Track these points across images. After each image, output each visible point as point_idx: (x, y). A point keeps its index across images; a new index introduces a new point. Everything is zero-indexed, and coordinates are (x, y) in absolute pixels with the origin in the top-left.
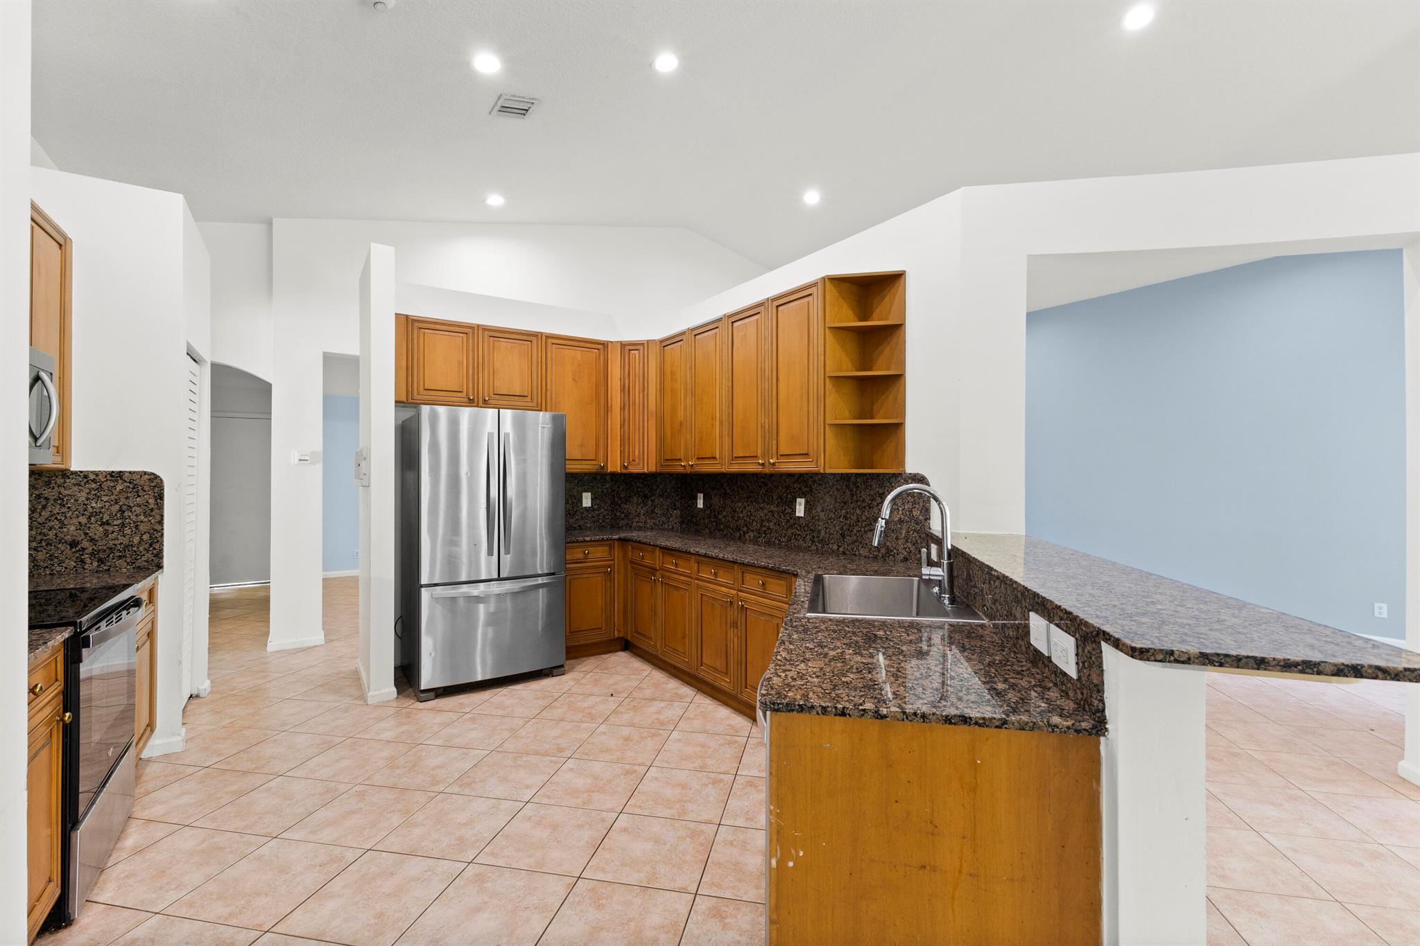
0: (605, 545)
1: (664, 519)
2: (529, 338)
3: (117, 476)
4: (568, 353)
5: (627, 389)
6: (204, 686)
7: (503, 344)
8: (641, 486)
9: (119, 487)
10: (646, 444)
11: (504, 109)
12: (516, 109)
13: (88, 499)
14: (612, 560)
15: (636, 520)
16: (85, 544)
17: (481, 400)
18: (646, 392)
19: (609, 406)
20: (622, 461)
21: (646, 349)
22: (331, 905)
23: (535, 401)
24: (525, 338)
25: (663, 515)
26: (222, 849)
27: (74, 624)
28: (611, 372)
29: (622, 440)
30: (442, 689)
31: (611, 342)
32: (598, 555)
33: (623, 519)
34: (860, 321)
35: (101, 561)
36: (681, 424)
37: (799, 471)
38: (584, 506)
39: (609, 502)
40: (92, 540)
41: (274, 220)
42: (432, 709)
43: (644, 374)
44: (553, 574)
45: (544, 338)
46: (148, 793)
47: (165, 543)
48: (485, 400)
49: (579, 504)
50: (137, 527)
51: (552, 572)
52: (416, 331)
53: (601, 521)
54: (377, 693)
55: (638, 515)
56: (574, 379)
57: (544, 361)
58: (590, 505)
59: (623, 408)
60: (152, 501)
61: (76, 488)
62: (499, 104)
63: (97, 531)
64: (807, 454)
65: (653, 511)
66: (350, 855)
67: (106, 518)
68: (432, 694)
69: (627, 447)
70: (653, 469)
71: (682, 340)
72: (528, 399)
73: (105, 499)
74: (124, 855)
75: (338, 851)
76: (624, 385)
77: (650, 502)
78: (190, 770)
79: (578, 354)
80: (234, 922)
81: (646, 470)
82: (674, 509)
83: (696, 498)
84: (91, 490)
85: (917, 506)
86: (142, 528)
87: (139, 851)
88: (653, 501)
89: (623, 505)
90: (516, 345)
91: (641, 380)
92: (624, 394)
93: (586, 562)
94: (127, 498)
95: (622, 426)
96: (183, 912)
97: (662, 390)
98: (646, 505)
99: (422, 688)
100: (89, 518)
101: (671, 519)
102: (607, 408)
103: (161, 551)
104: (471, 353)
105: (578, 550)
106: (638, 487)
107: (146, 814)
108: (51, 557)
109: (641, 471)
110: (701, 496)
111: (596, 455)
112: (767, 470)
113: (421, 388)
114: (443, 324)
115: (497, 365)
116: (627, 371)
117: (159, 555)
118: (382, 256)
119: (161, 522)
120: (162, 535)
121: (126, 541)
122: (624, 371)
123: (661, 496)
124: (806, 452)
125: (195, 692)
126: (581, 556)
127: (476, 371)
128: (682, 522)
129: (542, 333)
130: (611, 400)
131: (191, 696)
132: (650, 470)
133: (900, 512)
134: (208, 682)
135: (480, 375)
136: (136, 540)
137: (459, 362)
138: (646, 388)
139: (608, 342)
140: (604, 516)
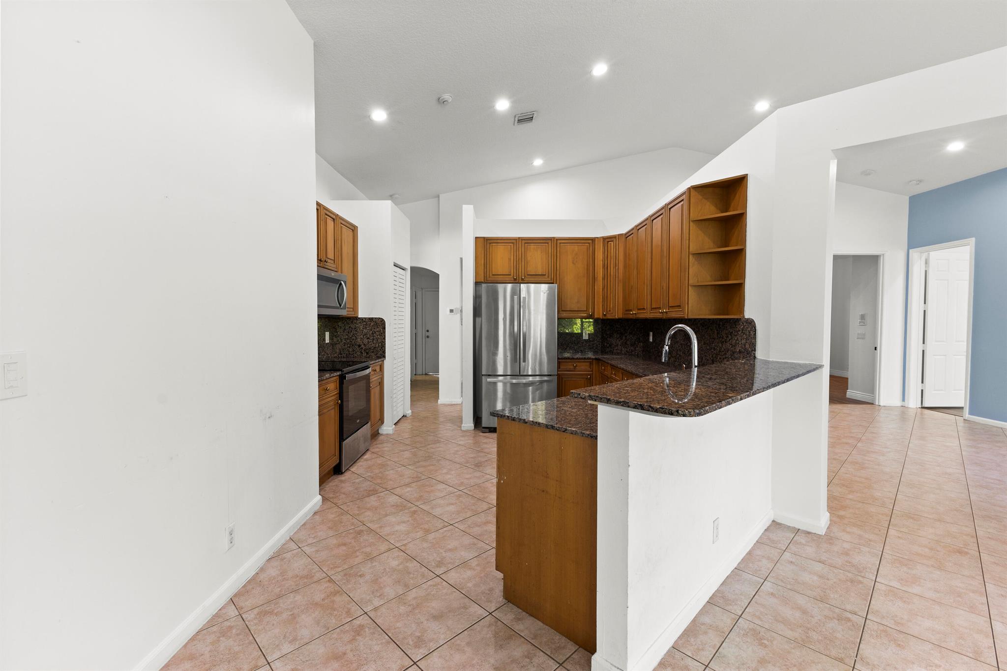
0: (588, 362)
1: (632, 348)
2: (546, 242)
3: (371, 319)
4: (569, 247)
5: (606, 266)
6: (409, 412)
7: (532, 246)
8: (619, 327)
9: (372, 324)
10: (617, 300)
11: (520, 121)
12: (525, 119)
13: (363, 328)
14: (591, 371)
15: (616, 348)
16: (363, 346)
17: (520, 279)
18: (617, 268)
19: (596, 276)
20: (603, 311)
21: (617, 240)
22: (409, 489)
23: (550, 277)
24: (544, 241)
25: (632, 345)
26: (388, 465)
27: (341, 370)
28: (597, 256)
29: (603, 298)
30: (493, 429)
31: (597, 238)
32: (583, 367)
33: (608, 348)
34: (722, 212)
35: (367, 353)
36: (632, 287)
37: (681, 317)
38: (584, 338)
39: (600, 336)
40: (364, 345)
41: (440, 195)
42: (485, 436)
43: (616, 256)
44: (550, 375)
45: (555, 240)
46: (376, 444)
47: (386, 347)
48: (522, 279)
49: (581, 337)
50: (377, 340)
51: (549, 374)
52: (488, 245)
53: (595, 348)
54: (465, 425)
55: (617, 345)
56: (573, 263)
57: (555, 254)
58: (588, 338)
59: (604, 279)
60: (381, 330)
61: (360, 324)
62: (517, 119)
63: (366, 341)
64: (680, 306)
65: (626, 343)
66: (423, 477)
67: (368, 336)
68: (487, 430)
69: (606, 302)
70: (621, 316)
71: (632, 234)
72: (546, 276)
73: (368, 328)
74: (362, 460)
75: (420, 475)
76: (605, 263)
77: (624, 338)
78: (391, 440)
79: (576, 248)
80: (381, 485)
81: (616, 317)
82: (639, 342)
83: (649, 335)
84: (364, 325)
85: (748, 341)
86: (379, 341)
87: (366, 460)
88: (626, 336)
89: (608, 339)
90: (539, 246)
91: (614, 260)
92: (604, 269)
93: (575, 371)
94: (374, 328)
95: (603, 289)
96: (369, 479)
97: (625, 267)
98: (622, 339)
99: (483, 426)
100: (363, 336)
101: (637, 349)
102: (594, 279)
103: (385, 350)
104: (515, 253)
105: (570, 364)
106: (617, 327)
107: (373, 450)
108: (353, 351)
109: (613, 317)
110: (651, 333)
111: (587, 308)
112: (665, 316)
113: (491, 275)
114: (501, 239)
115: (529, 259)
116: (606, 255)
117: (384, 352)
118: (468, 211)
119: (384, 339)
120: (385, 344)
121: (373, 345)
122: (605, 255)
123: (631, 333)
124: (679, 304)
125: (405, 414)
126: (572, 367)
127: (518, 263)
128: (643, 351)
129: (554, 238)
130: (597, 274)
131: (404, 416)
132: (619, 317)
133: (740, 346)
134: (411, 411)
135: (520, 265)
136: (377, 345)
137: (509, 259)
138: (617, 264)
139: (595, 238)
140: (597, 346)
